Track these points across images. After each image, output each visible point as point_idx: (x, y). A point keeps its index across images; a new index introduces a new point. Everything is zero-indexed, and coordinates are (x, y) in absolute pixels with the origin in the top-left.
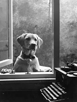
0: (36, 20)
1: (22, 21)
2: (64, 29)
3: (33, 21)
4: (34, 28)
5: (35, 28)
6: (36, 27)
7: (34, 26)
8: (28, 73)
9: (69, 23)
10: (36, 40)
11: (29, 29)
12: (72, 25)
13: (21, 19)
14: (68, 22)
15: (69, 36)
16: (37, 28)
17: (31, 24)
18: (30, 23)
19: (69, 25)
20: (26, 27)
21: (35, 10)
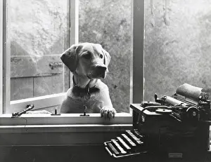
0: (123, 7)
1: (90, 10)
2: (189, 28)
3: (117, 10)
4: (119, 26)
5: (121, 27)
6: (124, 24)
7: (120, 22)
8: (85, 115)
11: (106, 28)
12: (207, 21)
13: (89, 5)
14: (199, 14)
15: (200, 46)
16: (126, 26)
17: (111, 16)
18: (109, 15)
19: (200, 19)
20: (99, 23)
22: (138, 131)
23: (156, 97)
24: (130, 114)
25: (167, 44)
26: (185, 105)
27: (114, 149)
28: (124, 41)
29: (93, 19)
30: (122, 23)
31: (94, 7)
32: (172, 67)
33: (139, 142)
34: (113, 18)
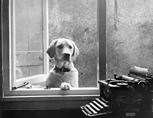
0: (86, 20)
1: (64, 22)
2: (131, 34)
3: (82, 22)
5: (85, 33)
6: (87, 31)
7: (84, 30)
9: (140, 25)
10: (70, 47)
11: (75, 35)
12: (144, 29)
13: (63, 18)
14: (138, 24)
16: (88, 33)
18: (77, 25)
20: (70, 30)
21: (84, 4)
22: (104, 99)
23: (115, 76)
24: (98, 88)
25: (116, 45)
26: (136, 80)
27: (88, 111)
28: (87, 42)
29: (67, 28)
30: (85, 31)
31: (67, 20)
32: (120, 60)
33: (106, 106)
34: (79, 27)
